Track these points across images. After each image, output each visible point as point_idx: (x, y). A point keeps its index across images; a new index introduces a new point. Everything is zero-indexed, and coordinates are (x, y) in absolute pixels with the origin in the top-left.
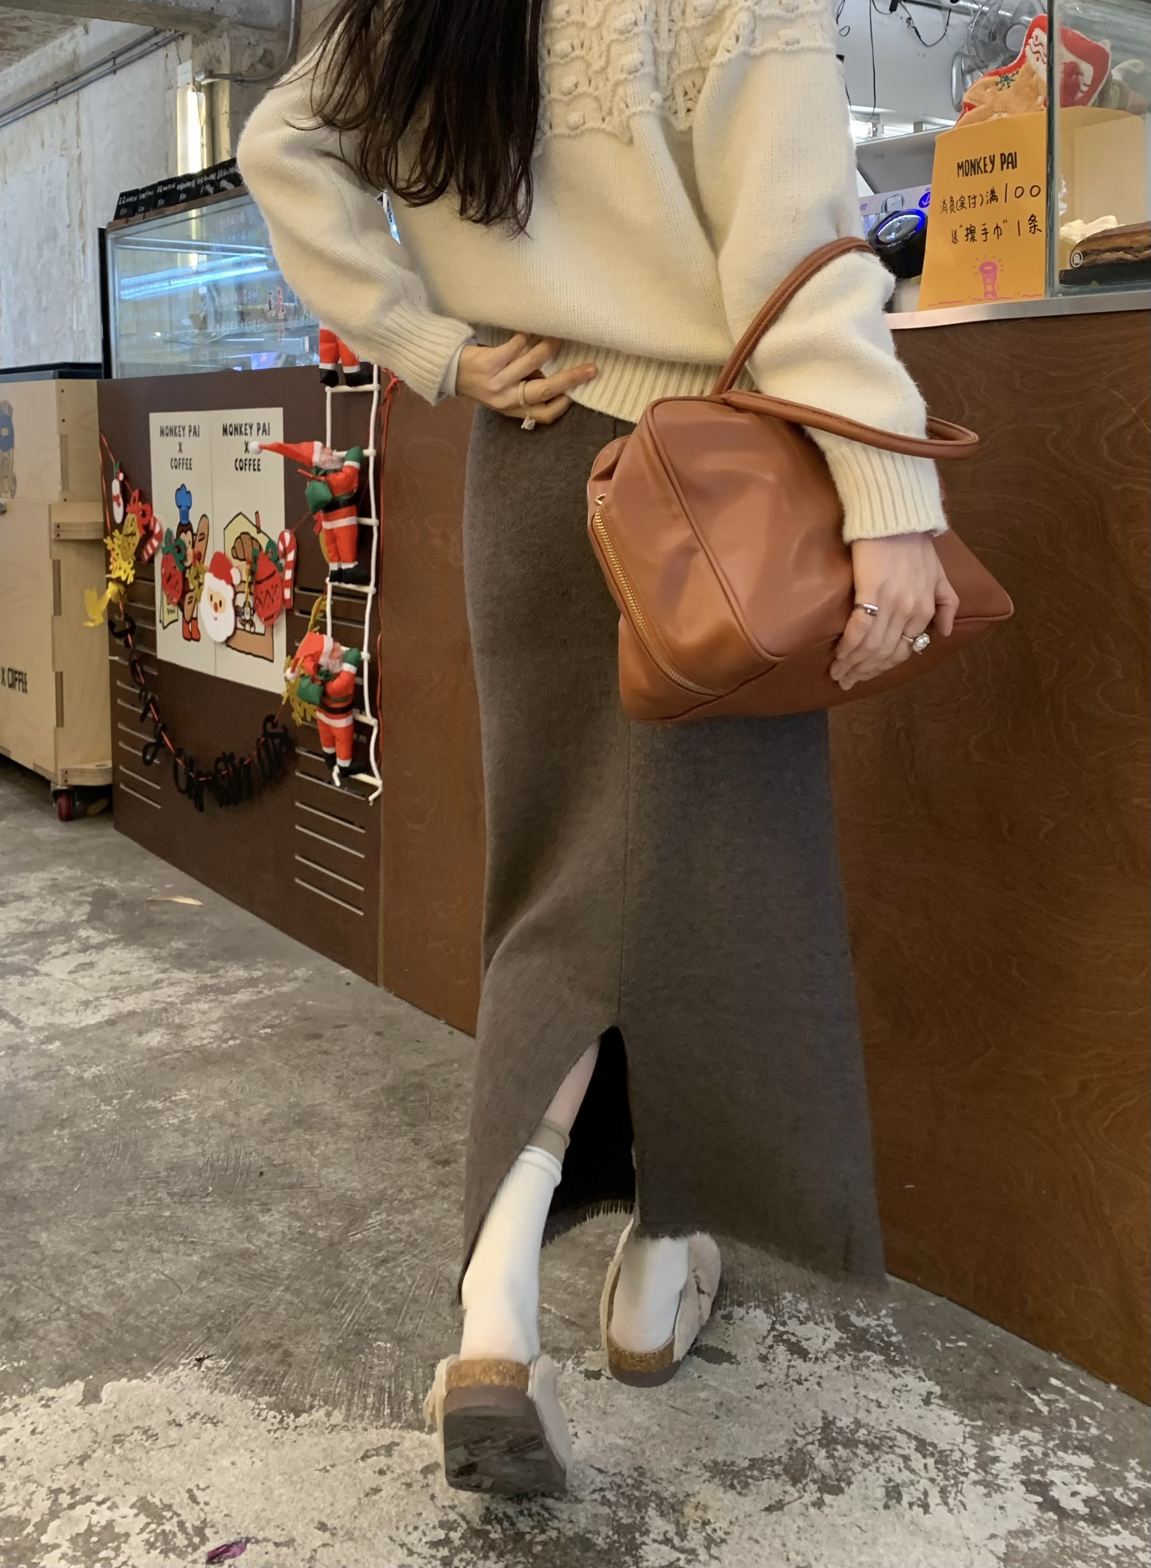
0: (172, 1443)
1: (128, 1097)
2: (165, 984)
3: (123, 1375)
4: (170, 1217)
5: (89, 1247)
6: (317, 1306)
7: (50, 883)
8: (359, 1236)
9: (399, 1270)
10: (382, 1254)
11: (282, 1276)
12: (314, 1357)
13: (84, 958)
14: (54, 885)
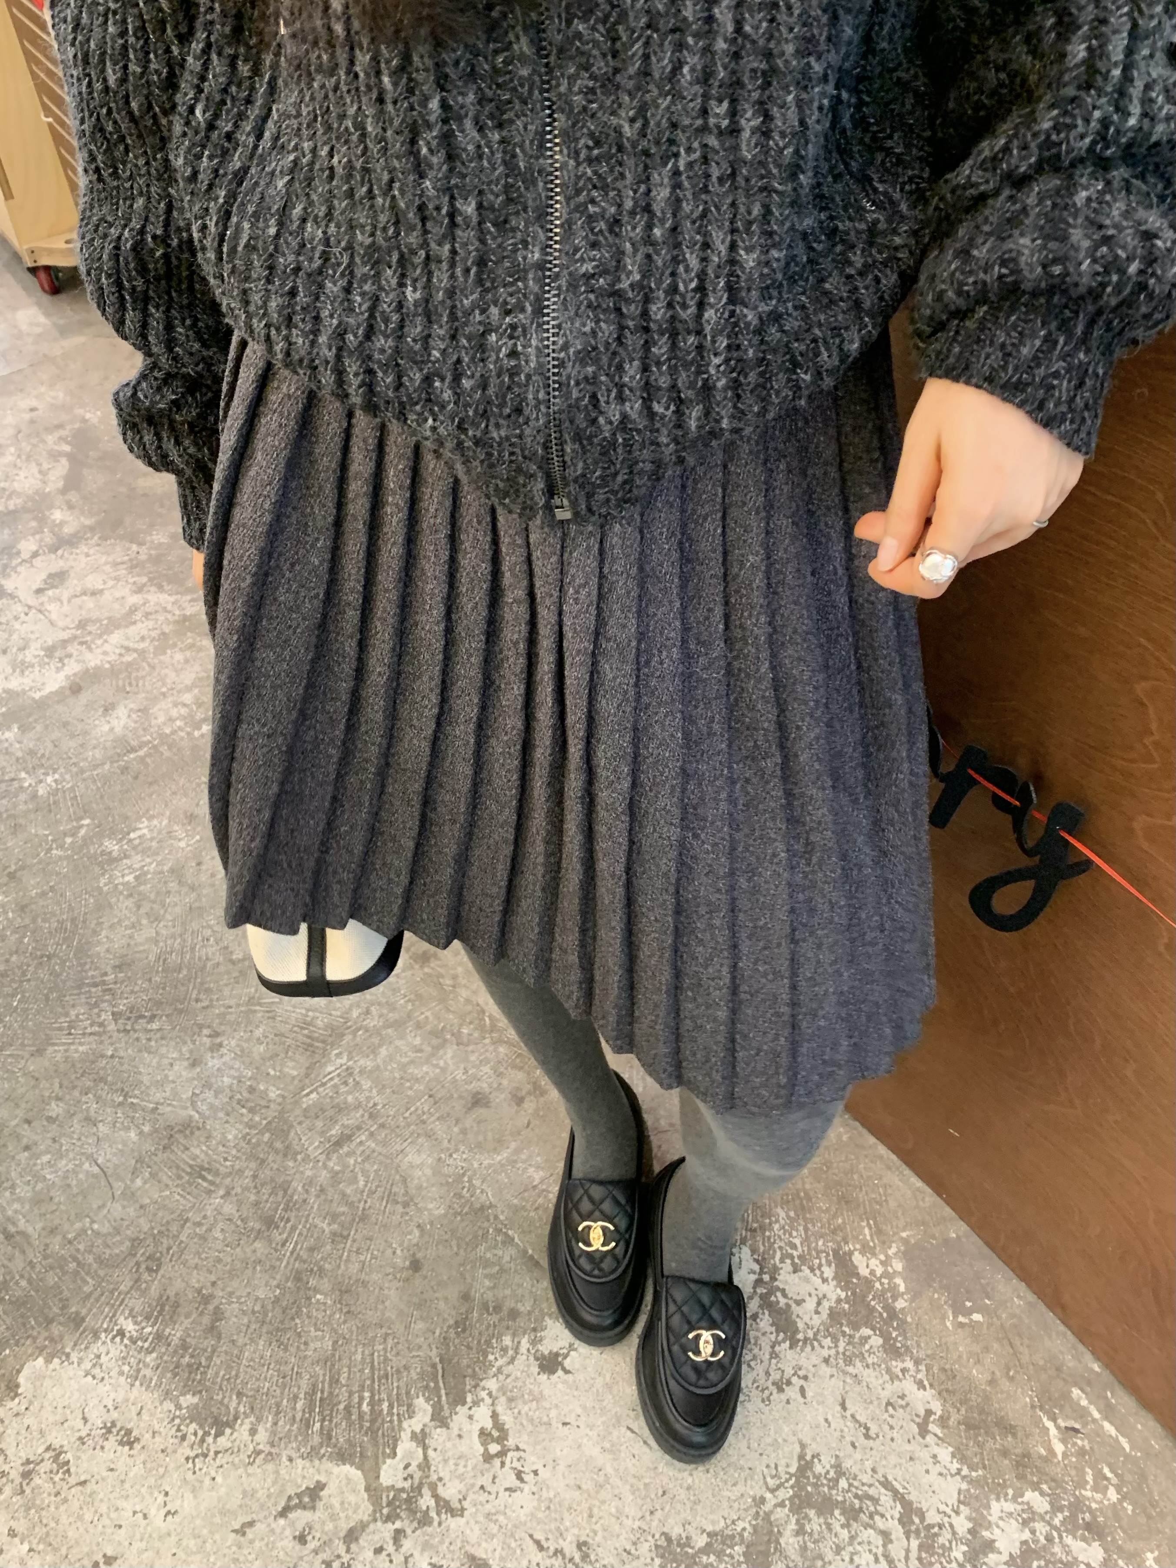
0: (83, 1478)
1: (83, 832)
2: (138, 615)
3: (41, 1349)
4: (112, 1056)
5: (21, 1113)
6: (257, 1226)
7: (27, 416)
8: (314, 1096)
9: (352, 1161)
10: (335, 1131)
11: (222, 1170)
12: (246, 1321)
13: (55, 564)
14: (32, 422)
